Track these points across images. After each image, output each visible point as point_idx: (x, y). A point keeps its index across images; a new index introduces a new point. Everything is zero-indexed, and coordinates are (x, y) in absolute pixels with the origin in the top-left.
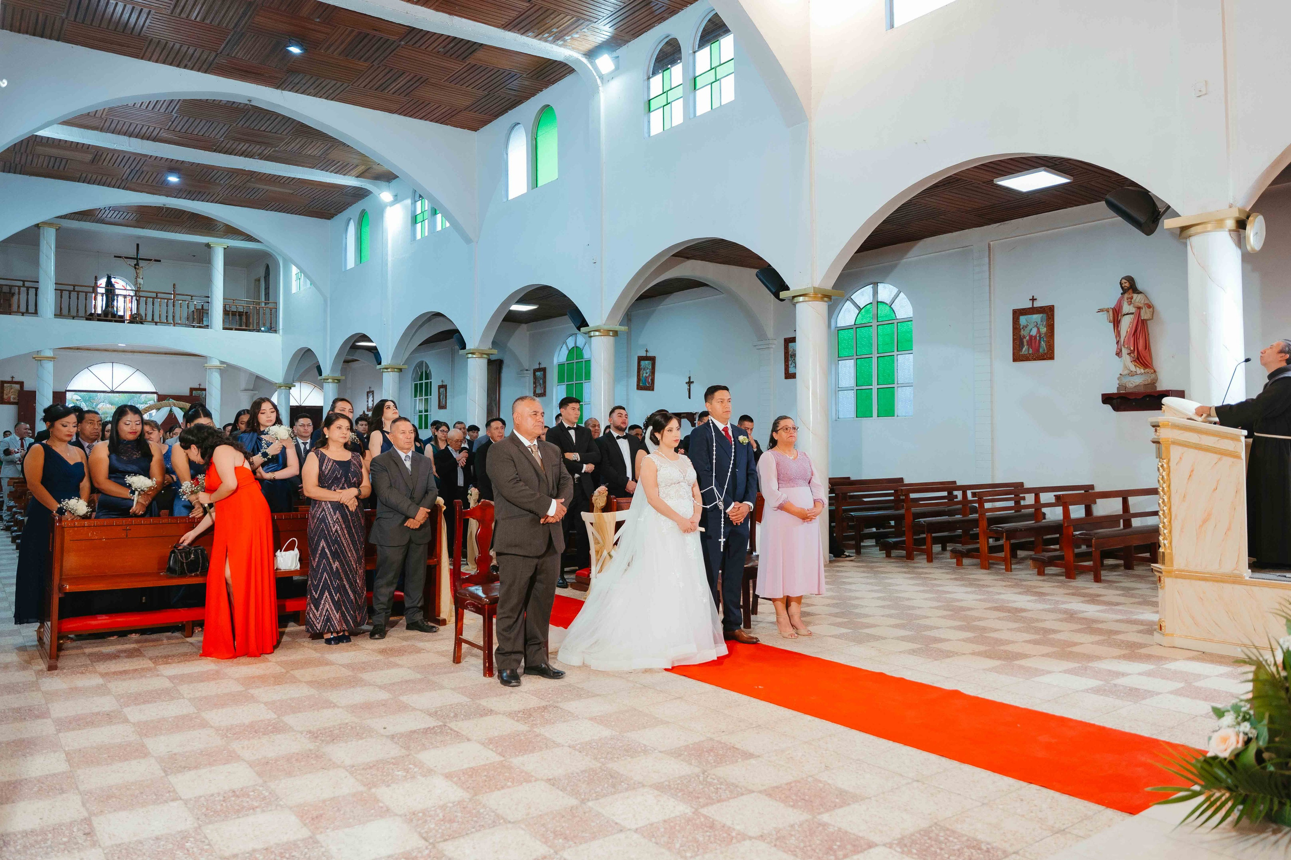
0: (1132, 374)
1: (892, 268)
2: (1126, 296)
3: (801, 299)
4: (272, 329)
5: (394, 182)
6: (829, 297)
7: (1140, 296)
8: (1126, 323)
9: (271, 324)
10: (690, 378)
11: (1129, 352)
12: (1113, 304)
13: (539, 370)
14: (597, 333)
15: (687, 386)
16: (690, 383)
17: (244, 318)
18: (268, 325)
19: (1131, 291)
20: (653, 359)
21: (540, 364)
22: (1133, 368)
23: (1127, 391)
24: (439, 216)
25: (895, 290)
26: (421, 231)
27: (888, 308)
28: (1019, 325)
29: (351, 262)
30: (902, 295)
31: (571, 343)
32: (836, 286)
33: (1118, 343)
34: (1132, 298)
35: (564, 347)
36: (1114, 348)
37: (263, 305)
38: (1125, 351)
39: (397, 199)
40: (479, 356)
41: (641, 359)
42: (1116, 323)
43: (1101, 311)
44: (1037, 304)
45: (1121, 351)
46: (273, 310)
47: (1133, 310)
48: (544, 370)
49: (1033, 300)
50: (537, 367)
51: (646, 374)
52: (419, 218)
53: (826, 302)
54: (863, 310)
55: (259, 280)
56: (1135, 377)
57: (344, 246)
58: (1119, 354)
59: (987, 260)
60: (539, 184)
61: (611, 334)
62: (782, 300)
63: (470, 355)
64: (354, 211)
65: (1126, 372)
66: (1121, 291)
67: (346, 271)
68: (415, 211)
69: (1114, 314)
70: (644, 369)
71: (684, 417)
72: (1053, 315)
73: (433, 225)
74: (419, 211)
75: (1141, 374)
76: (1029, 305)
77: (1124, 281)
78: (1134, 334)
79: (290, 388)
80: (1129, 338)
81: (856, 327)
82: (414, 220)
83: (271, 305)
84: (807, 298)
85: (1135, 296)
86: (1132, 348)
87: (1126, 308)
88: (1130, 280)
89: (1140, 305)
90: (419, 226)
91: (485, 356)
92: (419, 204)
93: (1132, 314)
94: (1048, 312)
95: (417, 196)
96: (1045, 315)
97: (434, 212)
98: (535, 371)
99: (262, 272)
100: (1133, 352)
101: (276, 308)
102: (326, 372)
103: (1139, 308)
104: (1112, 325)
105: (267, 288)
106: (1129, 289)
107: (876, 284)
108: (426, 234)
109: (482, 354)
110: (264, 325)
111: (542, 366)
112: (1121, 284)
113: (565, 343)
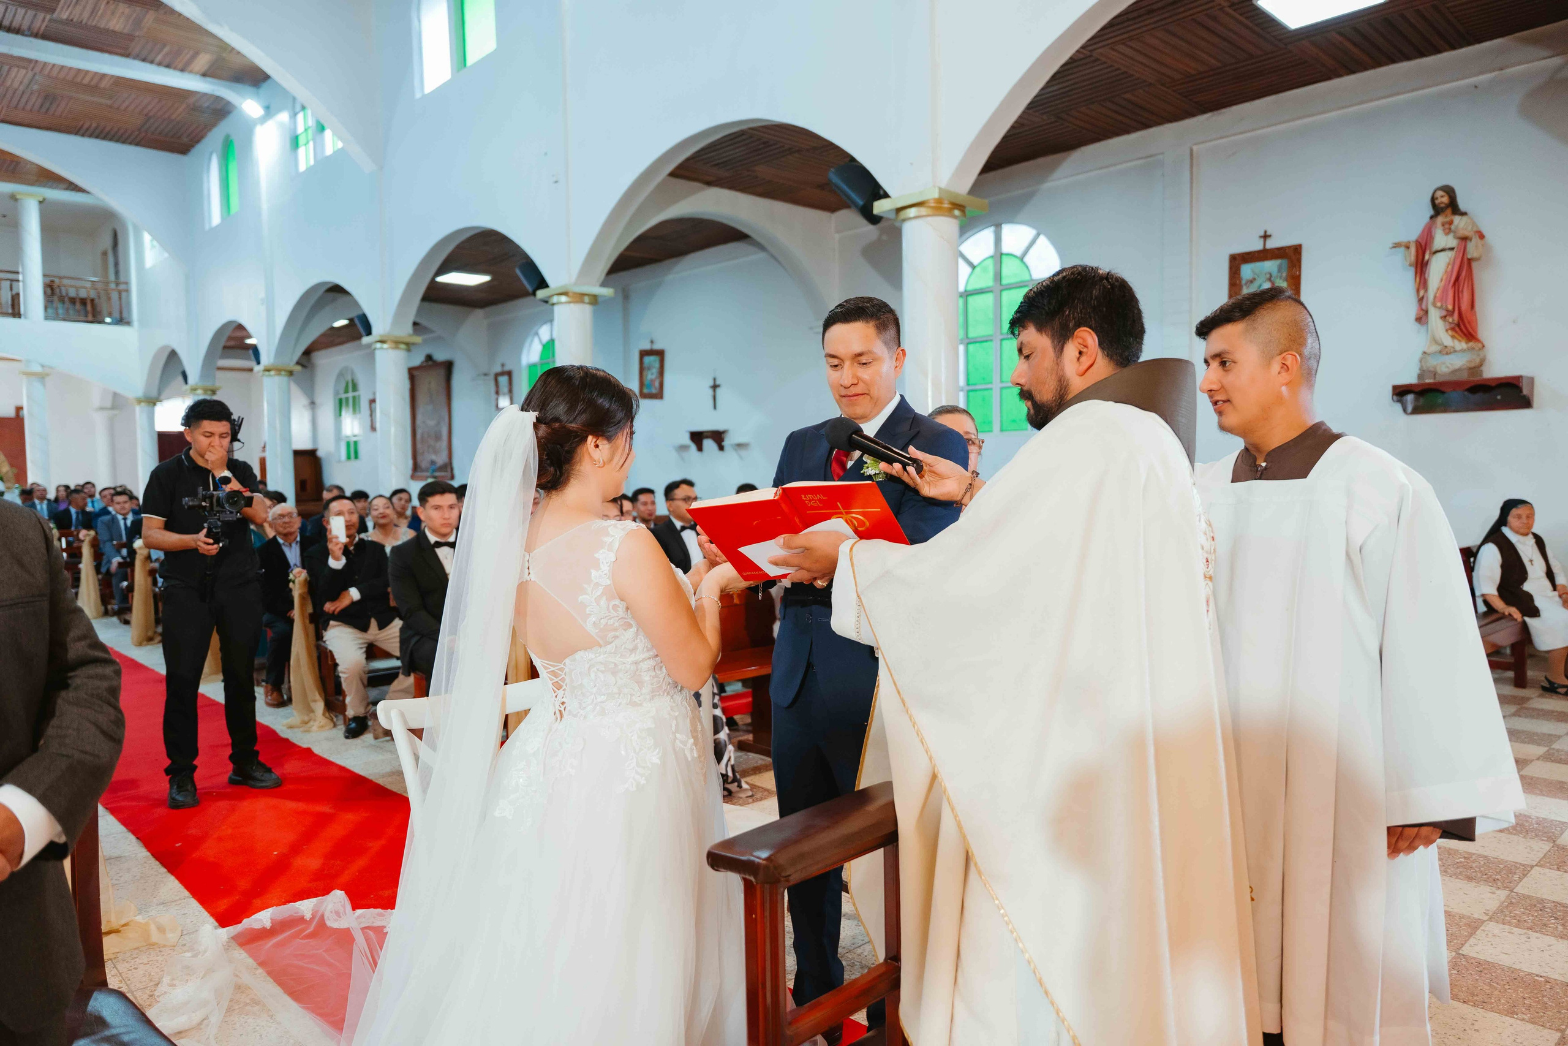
0: (1445, 351)
1: (1029, 196)
2: (1440, 219)
3: (912, 212)
4: (122, 320)
5: (265, 86)
6: (961, 207)
7: (1465, 218)
8: (1439, 267)
9: (121, 313)
10: (715, 380)
11: (1444, 313)
12: (1413, 233)
13: (502, 374)
14: (563, 299)
15: (711, 392)
16: (715, 387)
17: (89, 307)
18: (117, 315)
19: (1449, 211)
20: (660, 354)
21: (503, 365)
22: (1447, 340)
23: (1439, 379)
24: (328, 134)
25: (1033, 232)
26: (305, 158)
27: (1018, 261)
28: (1240, 279)
29: (216, 218)
30: (1042, 238)
31: (544, 332)
32: (976, 189)
33: (1421, 300)
34: (1451, 223)
35: (536, 340)
36: (1413, 310)
37: (113, 286)
38: (1434, 315)
39: (269, 111)
40: (393, 345)
41: (644, 354)
42: (1421, 266)
43: (1397, 245)
44: (1271, 244)
45: (1426, 312)
46: (124, 294)
47: (1451, 241)
48: (509, 374)
49: (1266, 237)
50: (498, 369)
51: (651, 375)
52: (302, 140)
53: (956, 217)
54: (977, 270)
55: (105, 254)
56: (1452, 356)
57: (205, 192)
58: (1422, 318)
59: (1187, 174)
60: (470, 61)
61: (586, 299)
62: (874, 220)
63: (378, 345)
64: (214, 138)
65: (1438, 348)
66: (1432, 212)
67: (212, 229)
68: (295, 129)
69: (1417, 252)
70: (649, 369)
71: (707, 437)
72: (1299, 260)
73: (319, 146)
74: (300, 129)
75: (1463, 351)
76: (1257, 245)
77: (1440, 193)
78: (1454, 284)
79: (155, 404)
80: (1444, 290)
81: (966, 295)
82: (295, 142)
83: (122, 287)
84: (923, 211)
85: (1457, 219)
86: (1450, 307)
87: (1441, 239)
88: (1450, 191)
89: (1466, 233)
90: (301, 151)
91: (403, 346)
92: (300, 116)
93: (1452, 249)
94: (1292, 256)
95: (298, 108)
96: (1284, 262)
97: (321, 128)
98: (497, 376)
99: (106, 242)
100: (1450, 313)
101: (128, 291)
102: (193, 378)
103: (1465, 239)
104: (1413, 270)
105: (116, 264)
106: (1447, 206)
107: (998, 226)
108: (312, 162)
109: (397, 343)
110: (110, 315)
111: (507, 368)
112: (1433, 199)
113: (537, 334)
